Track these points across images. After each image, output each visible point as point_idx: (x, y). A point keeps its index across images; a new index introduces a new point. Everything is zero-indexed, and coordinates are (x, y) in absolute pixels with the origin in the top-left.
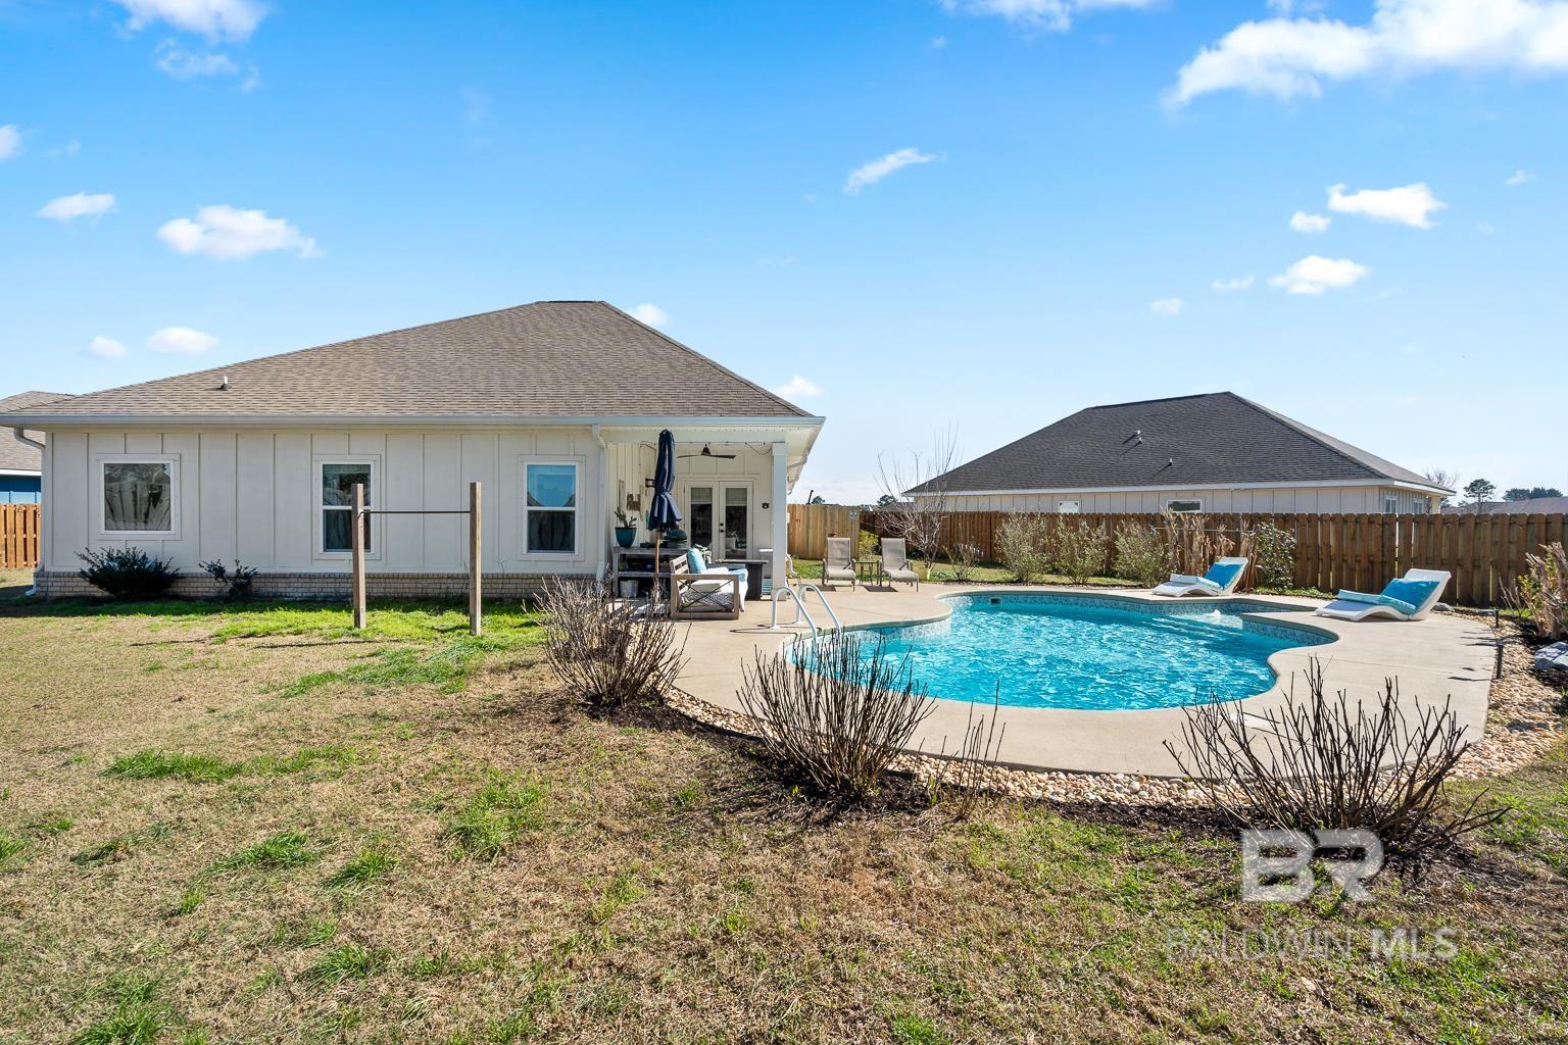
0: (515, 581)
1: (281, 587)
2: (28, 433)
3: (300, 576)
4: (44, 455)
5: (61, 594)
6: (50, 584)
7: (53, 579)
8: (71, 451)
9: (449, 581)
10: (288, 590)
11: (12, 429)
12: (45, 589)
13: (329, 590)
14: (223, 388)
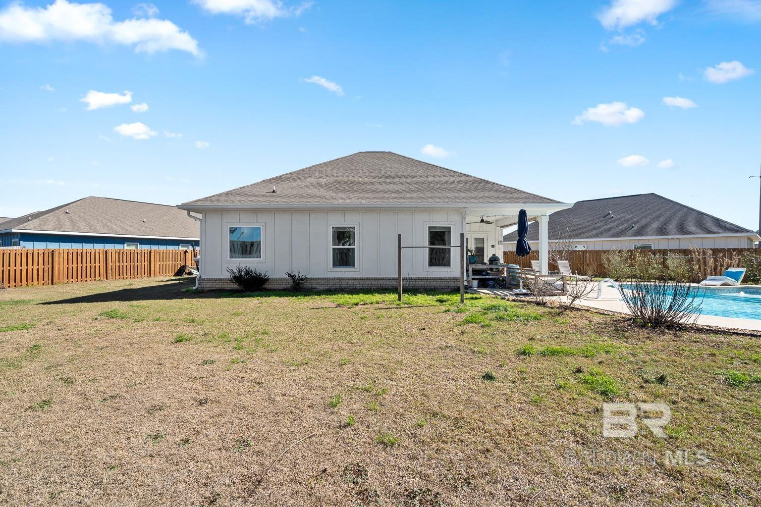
0: (424, 281)
1: (314, 284)
2: (192, 213)
3: (323, 279)
4: (201, 225)
5: (210, 288)
6: (205, 284)
7: (206, 281)
8: (214, 221)
9: (393, 281)
10: (317, 286)
11: (186, 211)
12: (203, 286)
13: (336, 286)
14: (274, 192)
